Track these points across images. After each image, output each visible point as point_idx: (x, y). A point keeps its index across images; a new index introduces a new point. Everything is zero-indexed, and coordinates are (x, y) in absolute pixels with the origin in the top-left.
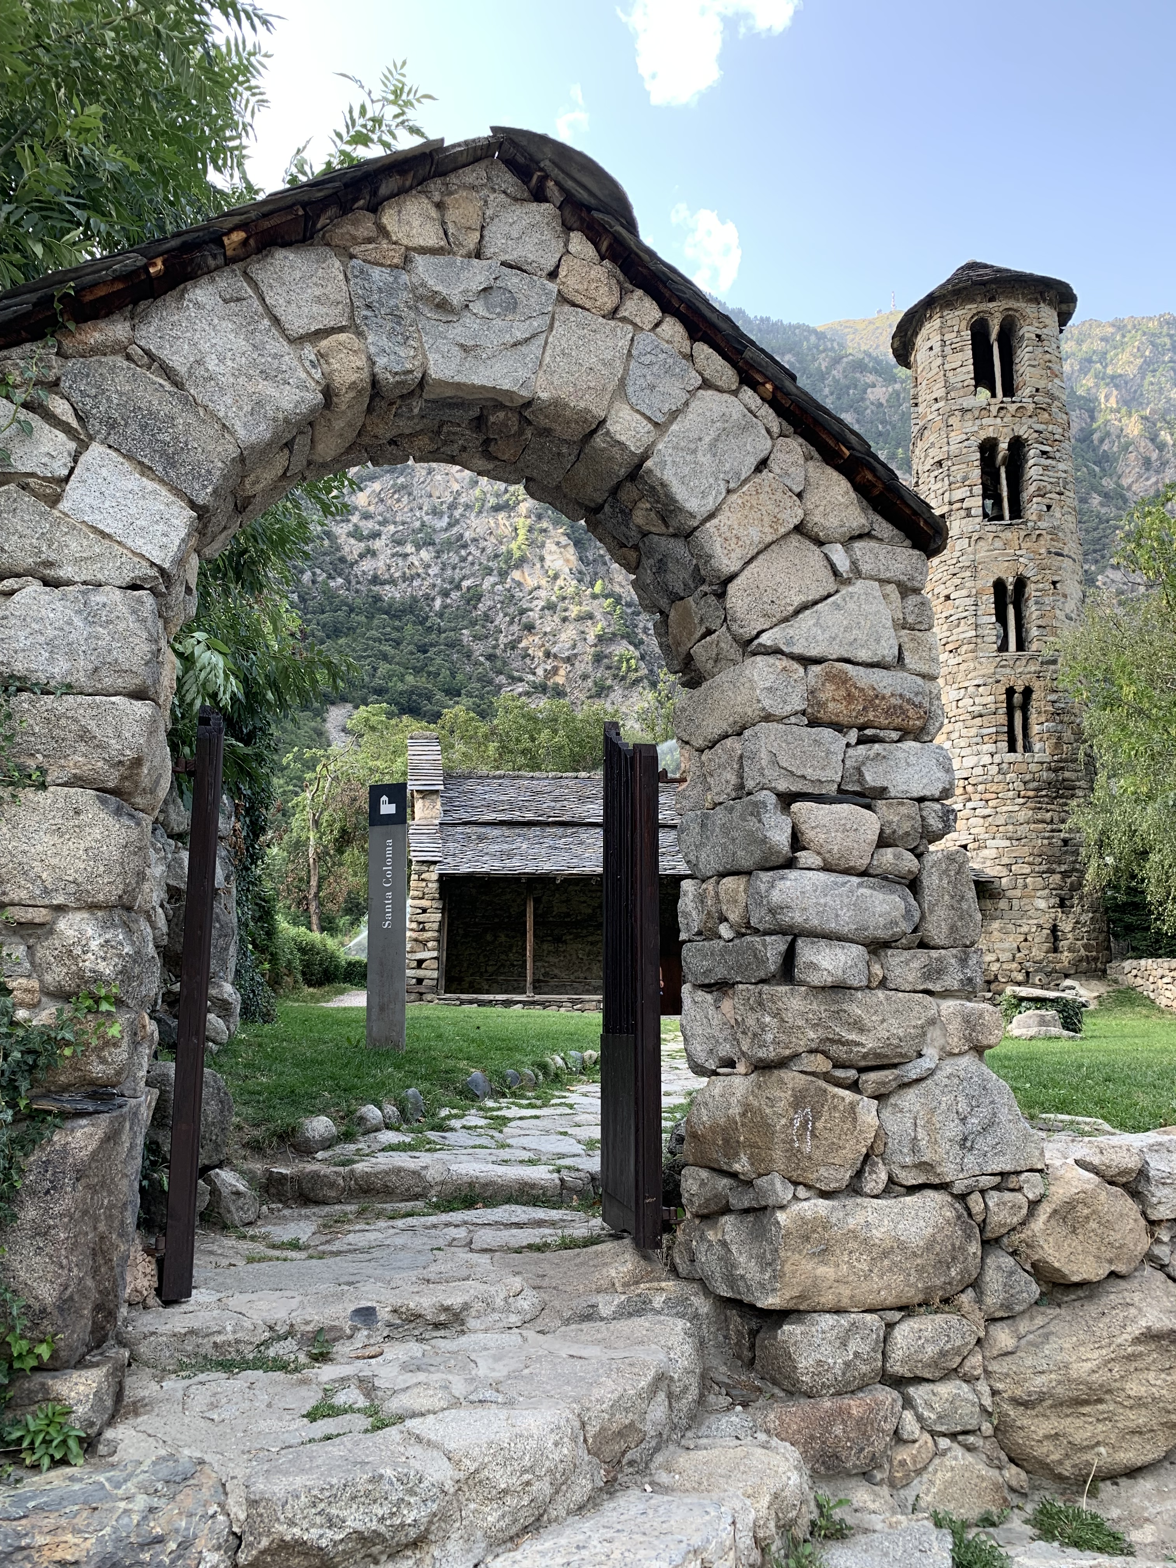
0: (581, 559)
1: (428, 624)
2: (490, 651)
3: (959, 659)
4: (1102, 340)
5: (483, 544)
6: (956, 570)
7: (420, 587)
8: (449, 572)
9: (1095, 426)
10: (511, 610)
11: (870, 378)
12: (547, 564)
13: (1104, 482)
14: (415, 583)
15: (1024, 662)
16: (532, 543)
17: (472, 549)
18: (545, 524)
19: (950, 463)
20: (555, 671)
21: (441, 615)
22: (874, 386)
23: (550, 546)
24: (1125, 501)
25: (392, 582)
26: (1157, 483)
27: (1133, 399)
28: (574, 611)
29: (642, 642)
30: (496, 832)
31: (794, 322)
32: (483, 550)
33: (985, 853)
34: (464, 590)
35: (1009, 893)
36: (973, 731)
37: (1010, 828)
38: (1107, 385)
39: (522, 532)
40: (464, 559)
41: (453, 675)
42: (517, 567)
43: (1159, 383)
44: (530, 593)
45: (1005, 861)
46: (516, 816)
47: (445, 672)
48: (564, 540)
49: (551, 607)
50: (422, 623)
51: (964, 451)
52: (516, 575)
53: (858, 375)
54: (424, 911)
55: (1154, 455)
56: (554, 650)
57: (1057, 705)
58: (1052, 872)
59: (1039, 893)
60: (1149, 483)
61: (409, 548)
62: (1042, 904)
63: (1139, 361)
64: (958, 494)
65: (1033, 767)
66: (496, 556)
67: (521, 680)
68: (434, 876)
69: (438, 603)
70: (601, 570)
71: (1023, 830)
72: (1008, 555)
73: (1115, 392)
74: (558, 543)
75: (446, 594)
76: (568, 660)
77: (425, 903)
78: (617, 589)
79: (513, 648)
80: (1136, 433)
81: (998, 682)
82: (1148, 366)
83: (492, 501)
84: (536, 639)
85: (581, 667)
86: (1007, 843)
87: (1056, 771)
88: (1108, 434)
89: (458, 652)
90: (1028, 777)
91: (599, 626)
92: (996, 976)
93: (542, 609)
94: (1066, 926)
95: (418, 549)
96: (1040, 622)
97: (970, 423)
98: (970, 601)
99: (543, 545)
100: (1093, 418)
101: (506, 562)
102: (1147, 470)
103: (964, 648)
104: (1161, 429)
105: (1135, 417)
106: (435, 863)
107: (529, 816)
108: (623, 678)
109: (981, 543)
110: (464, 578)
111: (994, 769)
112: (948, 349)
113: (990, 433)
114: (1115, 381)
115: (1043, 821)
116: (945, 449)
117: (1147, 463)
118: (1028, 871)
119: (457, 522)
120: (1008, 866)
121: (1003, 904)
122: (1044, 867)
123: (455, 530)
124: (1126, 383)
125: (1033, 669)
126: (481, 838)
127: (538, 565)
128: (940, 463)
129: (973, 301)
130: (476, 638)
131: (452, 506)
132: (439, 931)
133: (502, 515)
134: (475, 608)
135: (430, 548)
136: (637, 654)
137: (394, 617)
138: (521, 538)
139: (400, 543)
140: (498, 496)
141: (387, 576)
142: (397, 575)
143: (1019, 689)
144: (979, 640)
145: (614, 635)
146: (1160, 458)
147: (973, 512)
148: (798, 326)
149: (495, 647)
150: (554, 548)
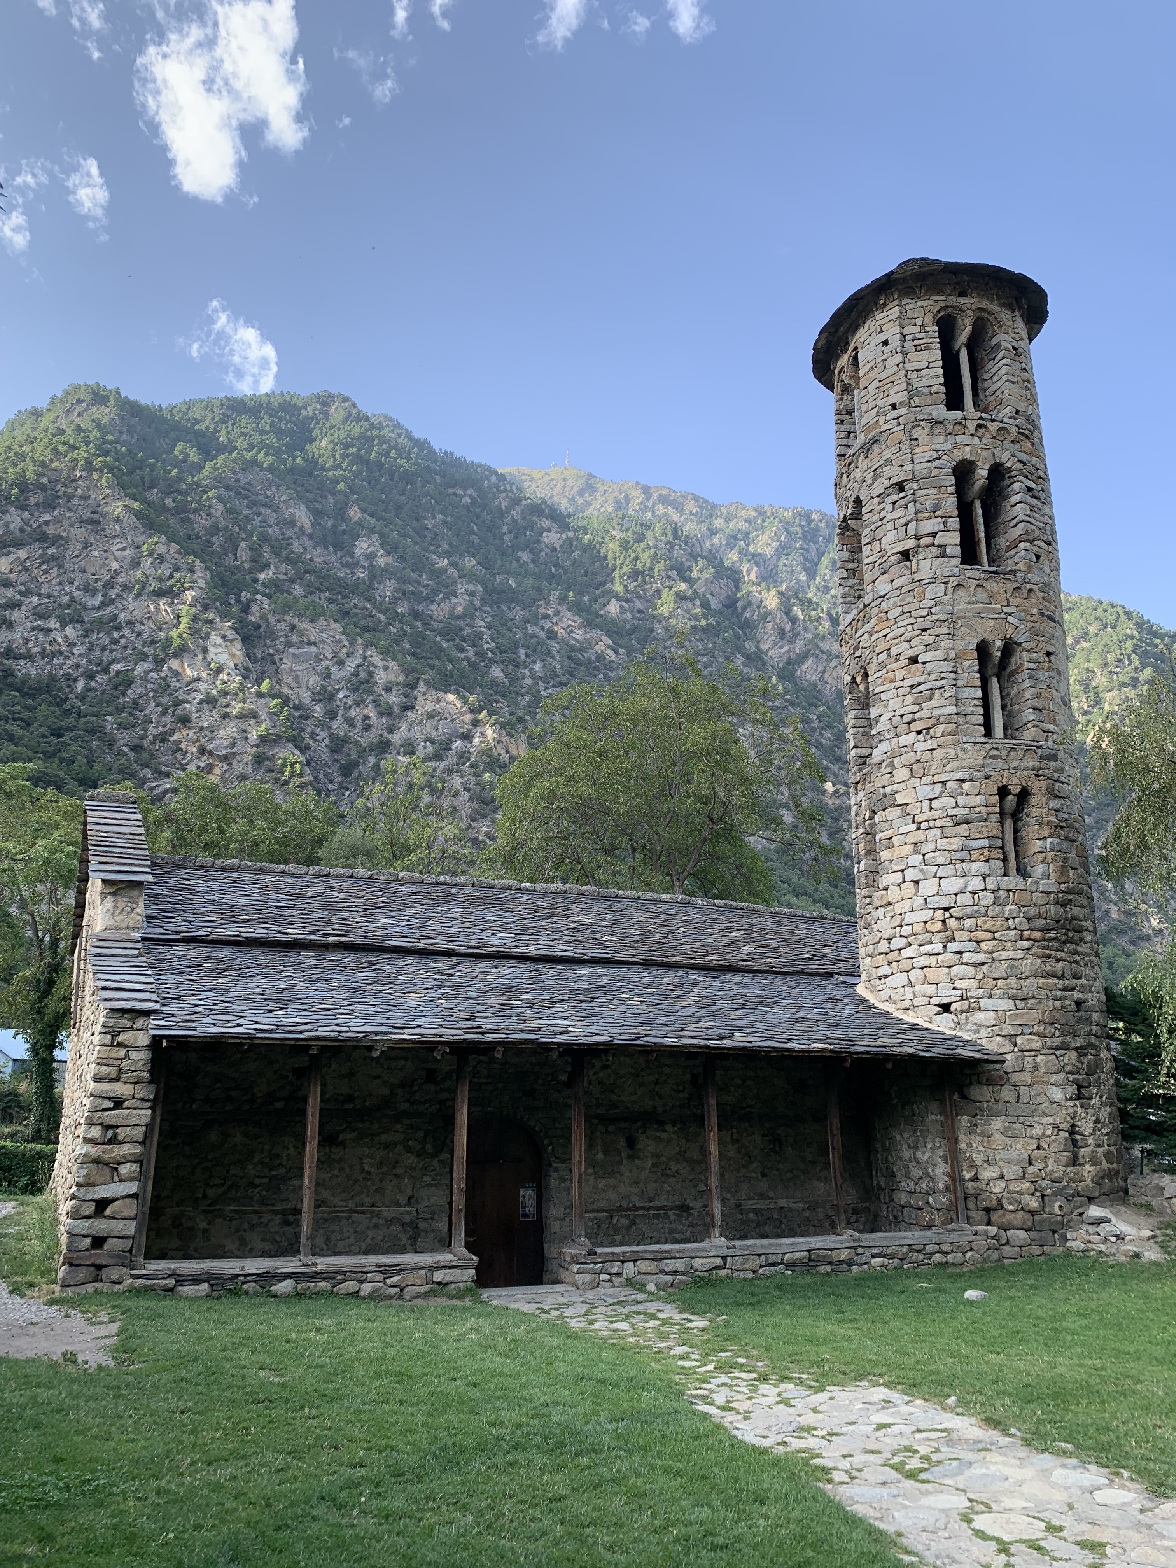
0: (248, 655)
1: (66, 706)
2: (137, 741)
3: (930, 744)
4: (746, 521)
5: (138, 628)
6: (927, 625)
7: (61, 666)
8: (97, 653)
9: (739, 595)
10: (165, 700)
11: (546, 523)
12: (211, 655)
13: (747, 645)
14: (55, 661)
15: (1020, 753)
16: (195, 633)
17: (127, 632)
18: (211, 616)
19: (915, 486)
20: (209, 769)
21: (82, 698)
22: (549, 531)
23: (215, 638)
24: (764, 664)
25: (29, 657)
26: (789, 651)
27: (770, 576)
28: (236, 708)
29: (308, 747)
30: (242, 958)
31: (476, 461)
32: (139, 634)
33: (980, 1017)
34: (113, 674)
35: (1016, 1078)
36: (957, 843)
37: (1013, 982)
38: (749, 561)
39: (185, 622)
40: (115, 642)
41: (90, 764)
42: (175, 656)
43: (791, 566)
44: (188, 684)
45: (1007, 1030)
46: (271, 930)
47: (81, 760)
48: (231, 634)
49: (210, 701)
50: (59, 705)
51: (935, 472)
52: (175, 664)
53: (535, 518)
54: (118, 1104)
55: (788, 627)
56: (211, 747)
57: (1060, 814)
58: (1065, 1047)
59: (1054, 1078)
60: (783, 651)
61: (53, 624)
62: (1057, 1094)
63: (776, 544)
64: (929, 526)
65: (1038, 898)
66: (153, 642)
67: (168, 775)
68: (143, 1039)
69: (80, 685)
70: (270, 669)
71: (1029, 986)
72: (994, 611)
73: (755, 569)
74: (224, 637)
75: (91, 676)
76: (225, 758)
77: (121, 1089)
78: (286, 690)
79: (163, 741)
80: (773, 606)
81: (987, 777)
82: (783, 550)
83: (154, 585)
84: (191, 733)
85: (238, 768)
86: (1010, 1004)
87: (1064, 904)
88: (750, 604)
89: (99, 739)
90: (1033, 911)
91: (263, 726)
92: (999, 1201)
93: (201, 702)
94: (1086, 1127)
95: (64, 625)
96: (1036, 703)
97: (941, 439)
98: (946, 666)
99: (207, 636)
100: (738, 588)
101: (164, 650)
102: (782, 639)
103: (941, 728)
104: (794, 605)
105: (773, 592)
106: (147, 1013)
107: (294, 932)
108: (286, 783)
109: (961, 592)
110: (114, 661)
111: (988, 898)
112: (909, 345)
113: (966, 454)
114: (756, 558)
115: (1053, 975)
116: (909, 467)
117: (782, 633)
118: (1037, 1045)
119: (112, 602)
120: (1011, 1037)
121: (1007, 1093)
122: (1057, 1041)
123: (109, 610)
124: (765, 562)
125: (1031, 764)
126: (221, 969)
127: (200, 657)
128: (900, 487)
129: (941, 292)
130: (121, 726)
131: (109, 585)
132: (143, 1143)
133: (163, 603)
134: (124, 694)
135: (78, 626)
136: (302, 759)
137: (25, 695)
138: (183, 626)
139: (43, 617)
140: (160, 580)
141: (23, 650)
142: (35, 650)
143: (1016, 790)
144: (961, 720)
145: (279, 736)
146: (792, 630)
147: (948, 550)
148: (481, 466)
149: (142, 738)
150: (219, 640)
